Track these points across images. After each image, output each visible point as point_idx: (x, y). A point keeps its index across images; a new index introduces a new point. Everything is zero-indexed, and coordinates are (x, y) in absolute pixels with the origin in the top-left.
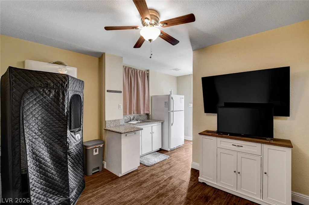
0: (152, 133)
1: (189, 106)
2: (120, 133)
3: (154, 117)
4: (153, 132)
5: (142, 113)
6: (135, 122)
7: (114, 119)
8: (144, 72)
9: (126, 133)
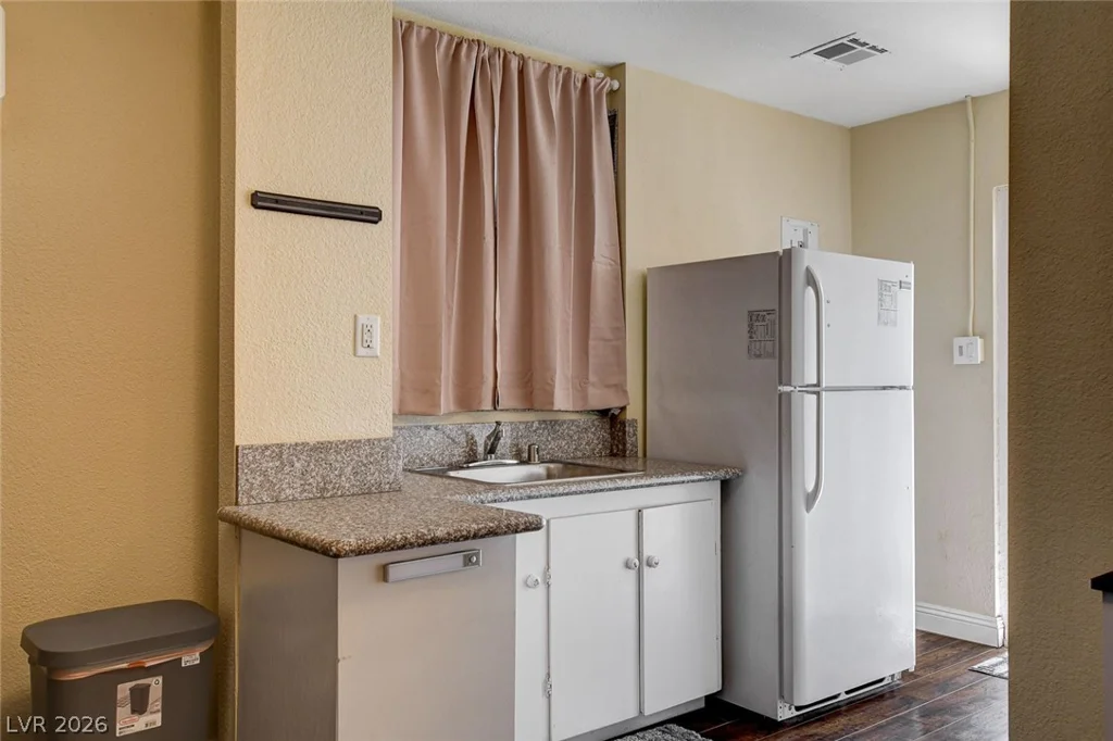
0: (640, 565)
1: (958, 360)
2: (329, 554)
3: (661, 438)
4: (647, 552)
5: (562, 399)
6: (510, 473)
7: (312, 437)
8: (585, 81)
9: (385, 553)
